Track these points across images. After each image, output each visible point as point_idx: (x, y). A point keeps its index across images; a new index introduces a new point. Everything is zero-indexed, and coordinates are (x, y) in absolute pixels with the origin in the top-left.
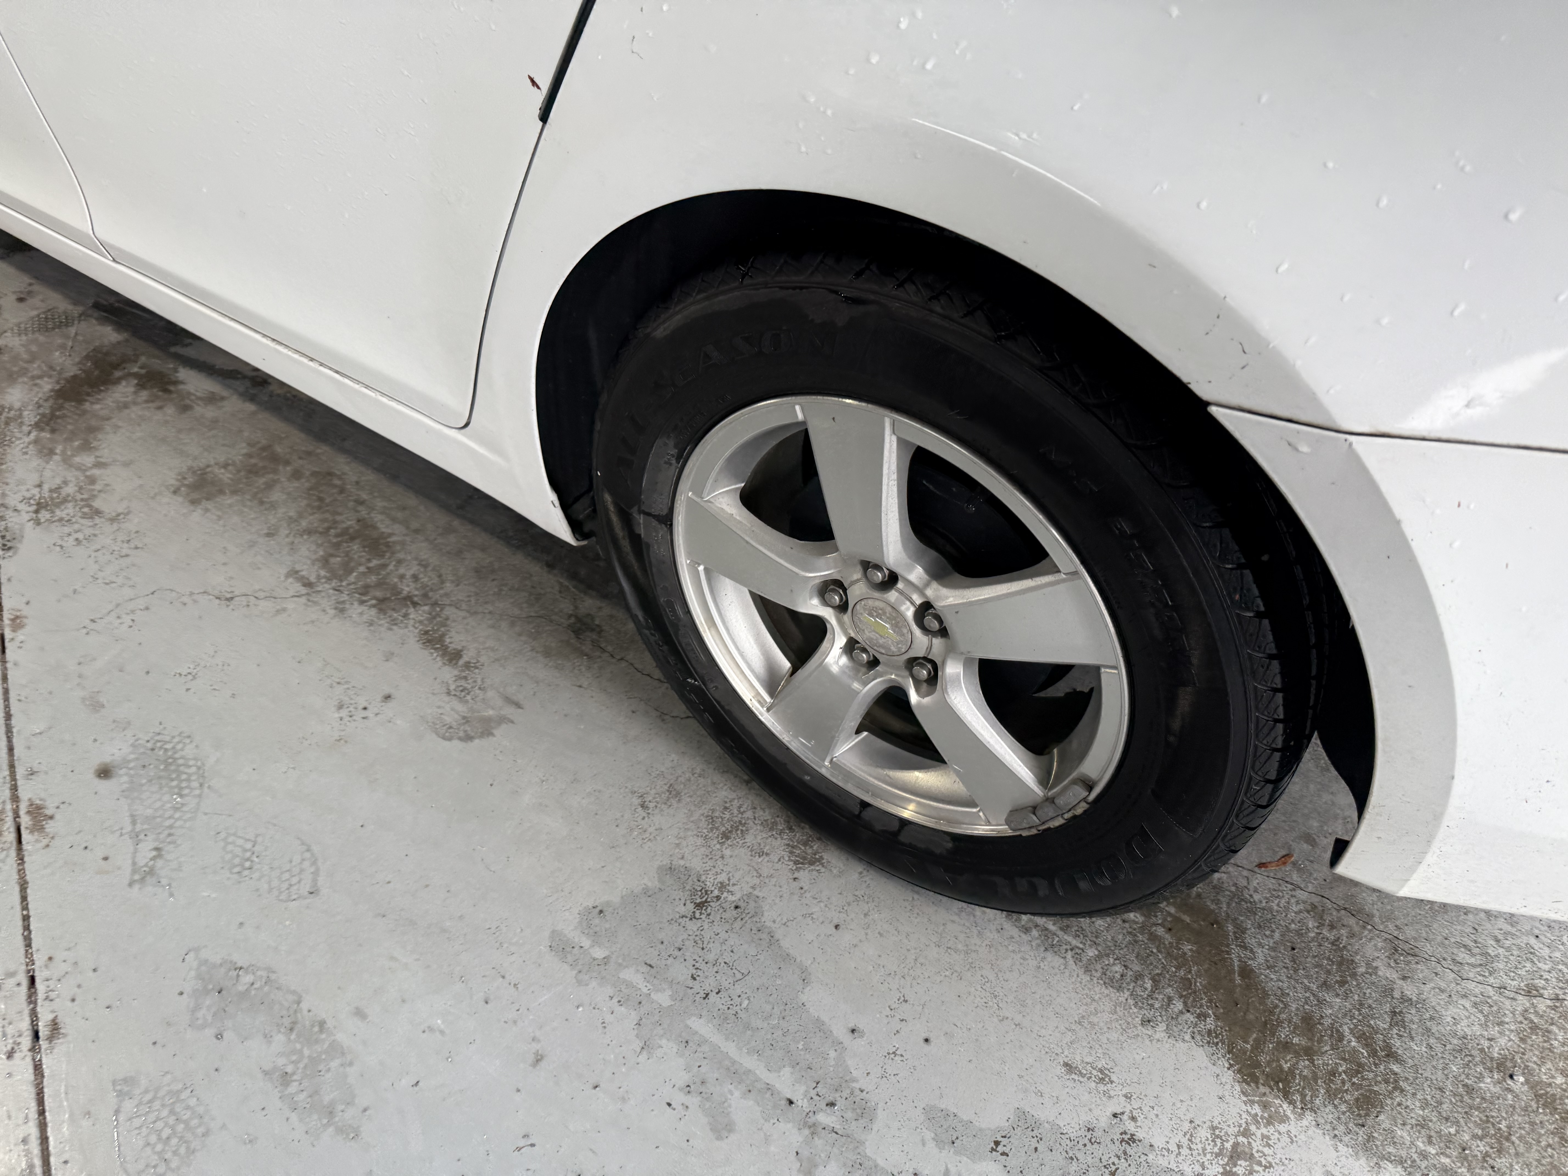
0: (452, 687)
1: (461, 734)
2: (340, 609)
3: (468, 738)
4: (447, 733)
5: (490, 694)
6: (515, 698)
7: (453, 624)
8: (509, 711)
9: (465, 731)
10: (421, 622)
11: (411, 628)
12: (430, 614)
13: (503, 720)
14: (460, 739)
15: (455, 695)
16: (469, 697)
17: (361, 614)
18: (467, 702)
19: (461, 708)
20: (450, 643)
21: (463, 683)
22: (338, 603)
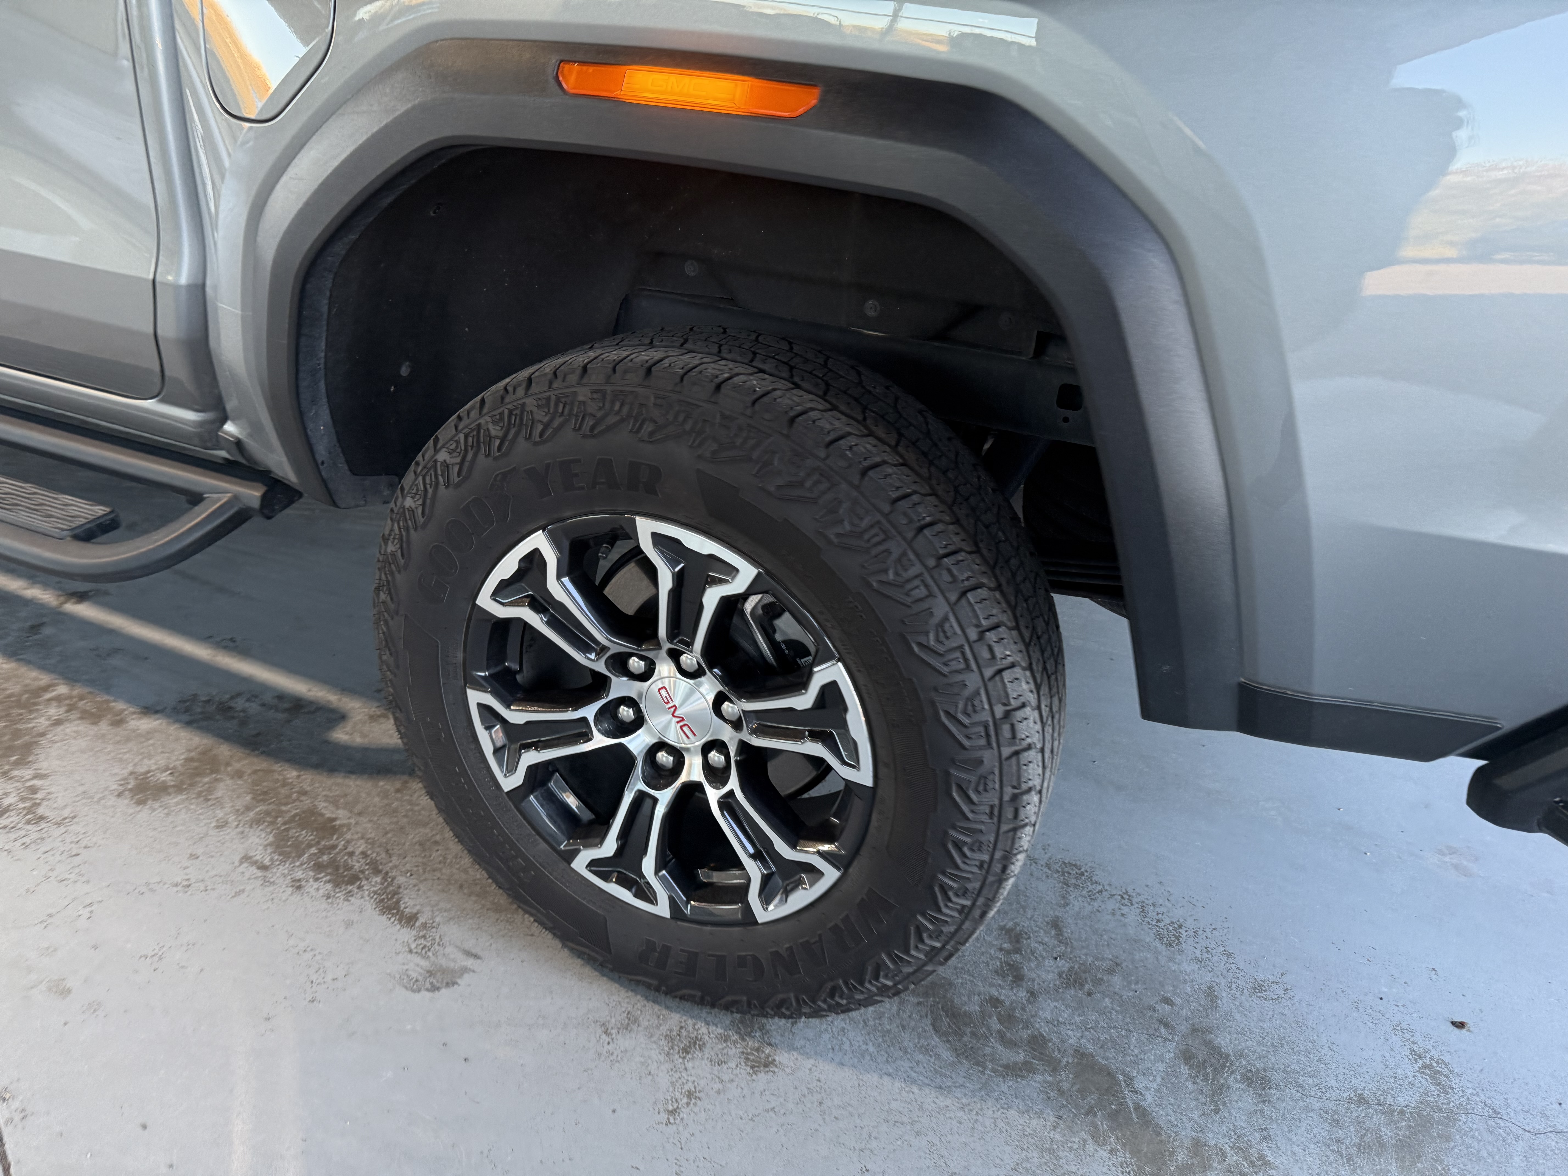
0: (413, 946)
1: (428, 985)
2: (297, 885)
3: (434, 988)
4: (415, 987)
5: (449, 950)
6: (474, 951)
7: (405, 892)
8: (470, 962)
9: (431, 983)
10: (375, 893)
11: (367, 898)
12: (382, 884)
13: (465, 970)
14: (428, 990)
15: (417, 953)
16: (430, 954)
17: (318, 889)
18: (428, 957)
19: (424, 963)
20: (406, 908)
21: (422, 941)
22: (293, 881)
